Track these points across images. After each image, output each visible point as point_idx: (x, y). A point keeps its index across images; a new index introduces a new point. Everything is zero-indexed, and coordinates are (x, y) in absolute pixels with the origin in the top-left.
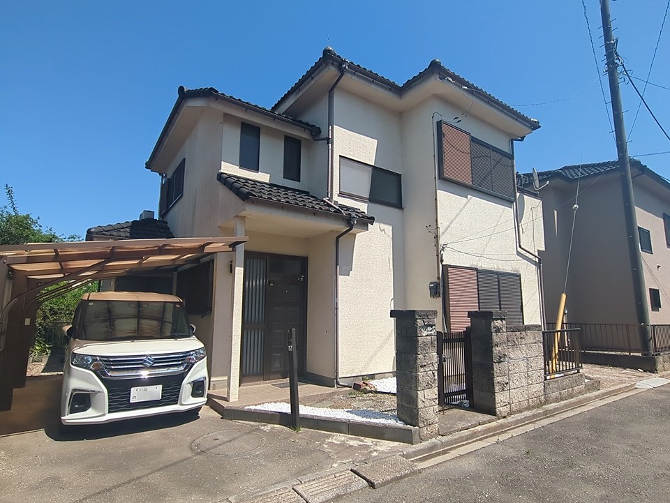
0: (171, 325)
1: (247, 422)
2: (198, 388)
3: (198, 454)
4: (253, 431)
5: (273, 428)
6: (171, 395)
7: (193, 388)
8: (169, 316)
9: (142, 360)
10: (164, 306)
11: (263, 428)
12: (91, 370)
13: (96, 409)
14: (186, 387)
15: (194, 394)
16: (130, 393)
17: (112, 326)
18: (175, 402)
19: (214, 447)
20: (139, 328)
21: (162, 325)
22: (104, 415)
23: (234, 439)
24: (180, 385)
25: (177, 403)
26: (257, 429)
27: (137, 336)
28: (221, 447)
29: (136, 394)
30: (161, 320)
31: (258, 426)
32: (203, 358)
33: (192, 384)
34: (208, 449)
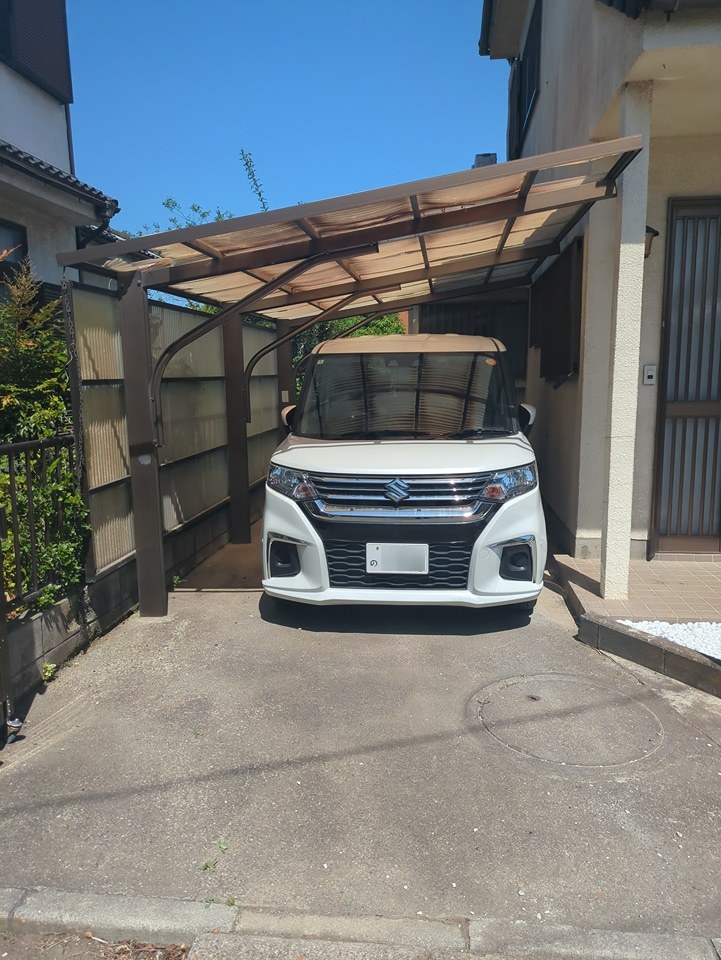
0: (484, 406)
1: (632, 666)
2: (515, 559)
3: (473, 730)
4: (639, 697)
5: (699, 706)
6: (451, 567)
7: (503, 558)
8: (482, 388)
9: (382, 486)
10: (474, 363)
11: (669, 695)
12: (293, 498)
13: (310, 575)
14: (484, 556)
15: (507, 572)
16: (365, 553)
17: (368, 407)
18: (461, 583)
19: (518, 721)
20: (418, 414)
21: (466, 409)
22: (320, 590)
23: (578, 710)
24: (470, 549)
25: (464, 587)
26: (652, 697)
27: (416, 430)
28: (532, 727)
29: (380, 557)
30: (466, 396)
31: (660, 686)
32: (531, 488)
33: (500, 550)
34: (501, 723)
